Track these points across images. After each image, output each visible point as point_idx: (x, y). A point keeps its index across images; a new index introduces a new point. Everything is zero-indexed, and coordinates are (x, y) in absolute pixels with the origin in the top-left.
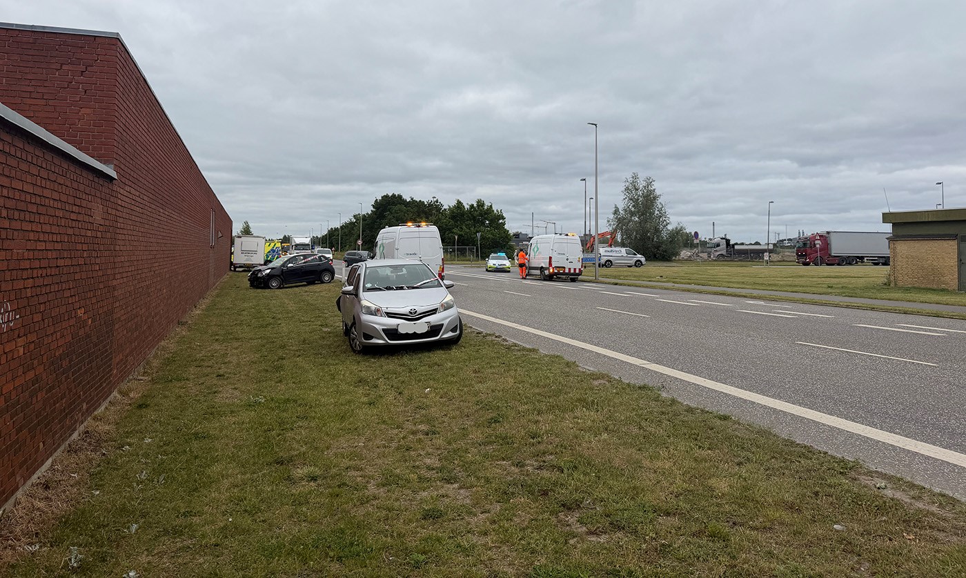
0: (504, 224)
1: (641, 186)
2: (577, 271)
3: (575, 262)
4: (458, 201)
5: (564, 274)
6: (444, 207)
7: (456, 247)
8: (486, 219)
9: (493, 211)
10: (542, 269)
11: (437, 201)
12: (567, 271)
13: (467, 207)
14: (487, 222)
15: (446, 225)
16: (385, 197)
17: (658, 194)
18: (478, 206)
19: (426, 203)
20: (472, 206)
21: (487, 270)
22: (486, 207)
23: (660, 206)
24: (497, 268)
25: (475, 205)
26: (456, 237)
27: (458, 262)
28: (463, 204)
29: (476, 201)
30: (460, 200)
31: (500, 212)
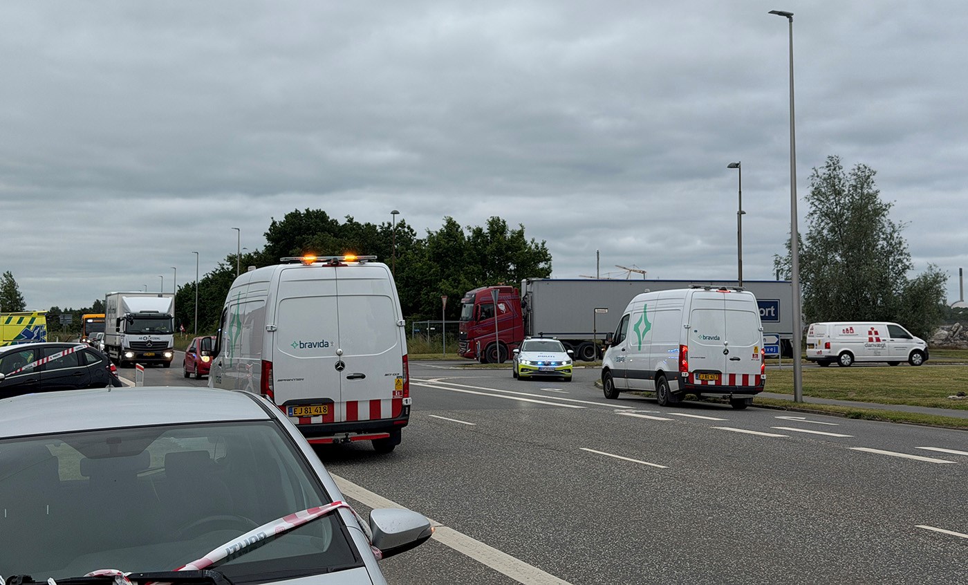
1: (847, 184)
2: (752, 382)
3: (746, 357)
4: (449, 221)
5: (718, 388)
6: (418, 237)
7: (444, 322)
8: (509, 259)
9: (525, 243)
10: (660, 376)
11: (402, 225)
12: (725, 381)
13: (468, 234)
14: (512, 267)
15: (422, 274)
17: (884, 202)
18: (492, 231)
20: (478, 232)
21: (516, 375)
22: (508, 235)
23: (889, 230)
24: (539, 371)
25: (485, 230)
26: (444, 300)
27: (448, 356)
28: (459, 227)
29: (488, 220)
30: (454, 220)
31: (540, 245)
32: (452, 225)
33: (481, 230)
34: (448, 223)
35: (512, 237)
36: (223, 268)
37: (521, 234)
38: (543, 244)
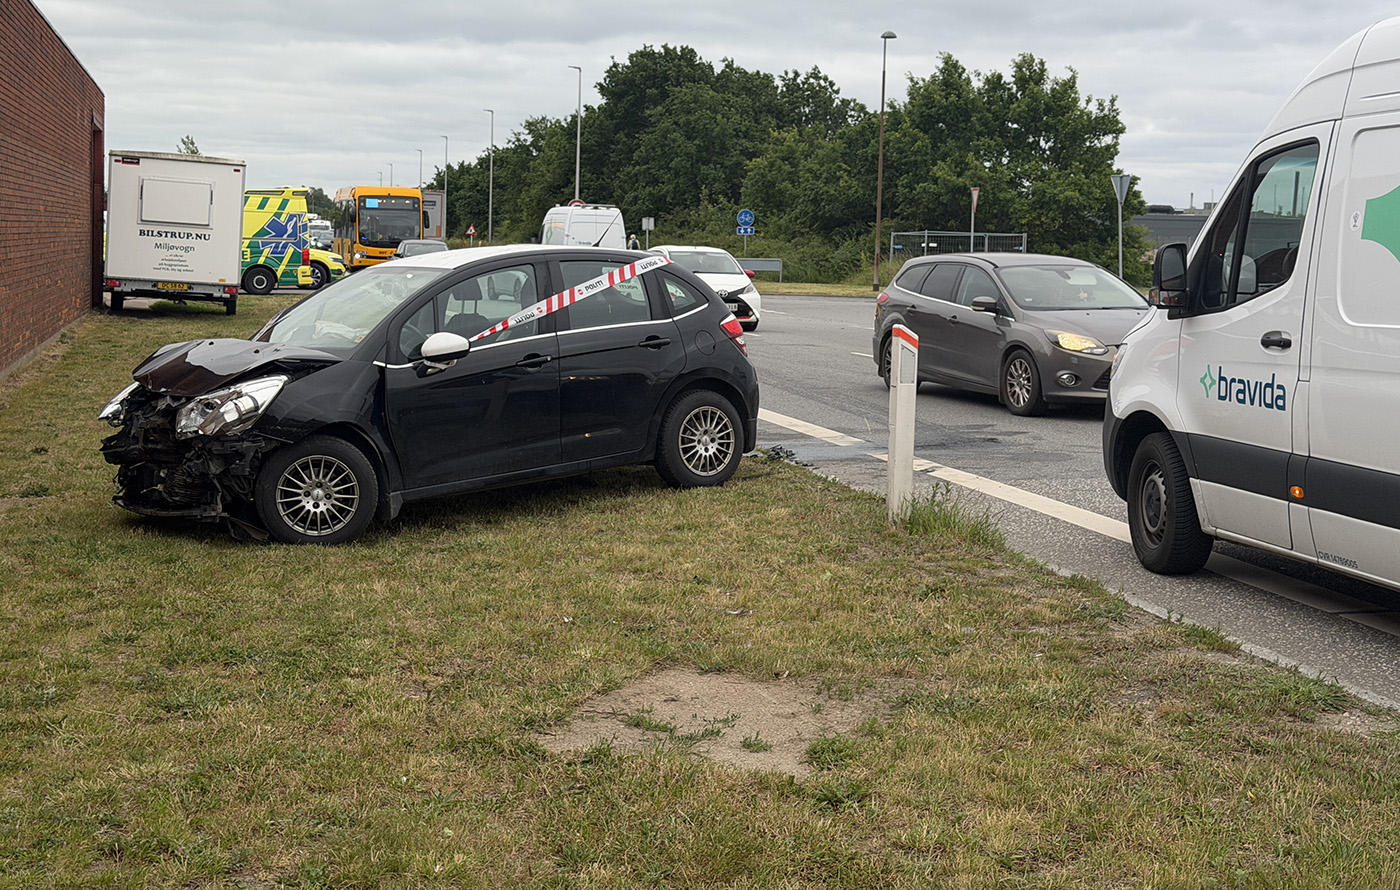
0: (1111, 151)
4: (948, 60)
8: (1045, 130)
9: (1076, 101)
13: (977, 84)
14: (1047, 143)
16: (644, 57)
18: (1021, 81)
19: (778, 82)
20: (995, 82)
22: (1047, 87)
25: (1009, 79)
28: (964, 70)
29: (1013, 61)
30: (955, 58)
31: (1107, 104)
32: (951, 68)
33: (1000, 77)
34: (946, 63)
35: (1053, 90)
36: (518, 140)
37: (1070, 85)
38: (1113, 101)
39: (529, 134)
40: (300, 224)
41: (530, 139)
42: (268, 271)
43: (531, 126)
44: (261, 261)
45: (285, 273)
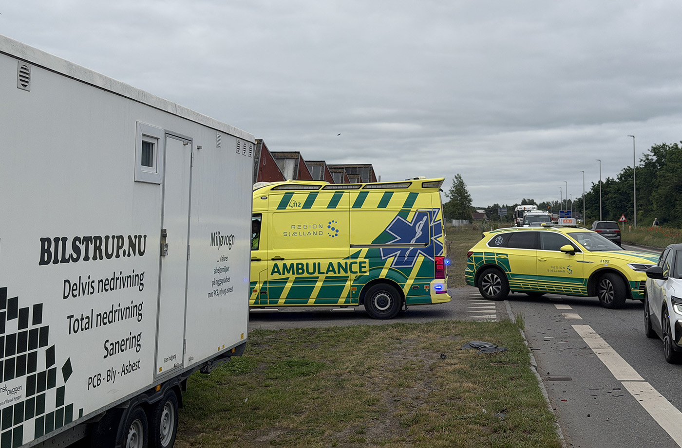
39: (654, 155)
40: (432, 224)
41: (655, 158)
42: (391, 286)
43: (656, 150)
44: (384, 273)
45: (413, 289)
